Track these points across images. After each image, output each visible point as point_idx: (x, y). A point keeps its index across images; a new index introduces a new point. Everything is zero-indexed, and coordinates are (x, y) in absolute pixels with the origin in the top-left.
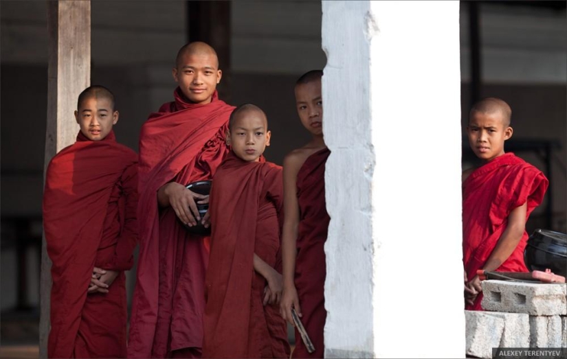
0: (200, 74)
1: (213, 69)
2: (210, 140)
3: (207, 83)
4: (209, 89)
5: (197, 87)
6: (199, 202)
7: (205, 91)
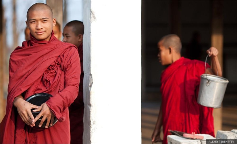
0: (40, 22)
1: (48, 19)
2: (51, 65)
3: (45, 28)
4: (47, 31)
5: (39, 31)
6: (34, 111)
7: (45, 33)
